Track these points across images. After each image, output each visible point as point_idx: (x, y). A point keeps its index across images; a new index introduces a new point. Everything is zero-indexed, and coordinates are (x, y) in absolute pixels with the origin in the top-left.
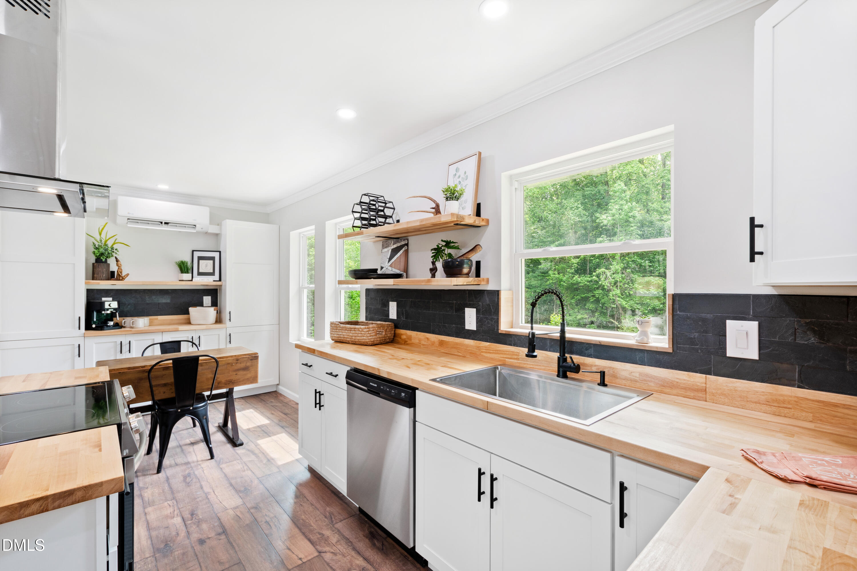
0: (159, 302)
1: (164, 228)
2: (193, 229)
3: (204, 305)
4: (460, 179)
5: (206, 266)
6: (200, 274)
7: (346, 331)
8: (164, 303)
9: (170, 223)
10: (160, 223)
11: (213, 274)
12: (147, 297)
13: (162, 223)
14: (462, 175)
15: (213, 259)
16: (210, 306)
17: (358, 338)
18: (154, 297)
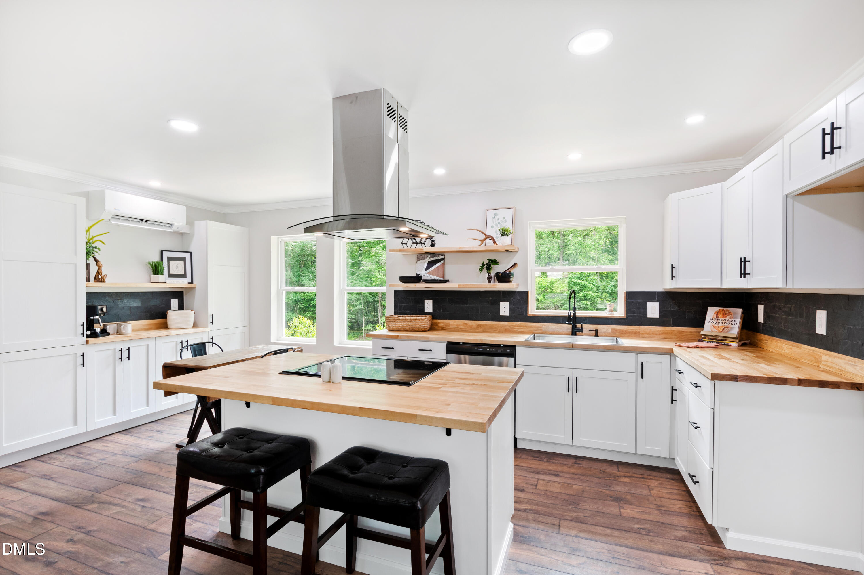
0: (131, 306)
1: (143, 226)
2: (169, 228)
3: (172, 309)
4: (499, 221)
5: (177, 267)
6: (170, 275)
7: (406, 322)
8: (136, 307)
9: (149, 221)
10: (140, 221)
11: (184, 276)
12: (119, 301)
13: (142, 220)
14: (501, 219)
15: (183, 259)
16: (177, 309)
17: (418, 326)
18: (126, 301)
